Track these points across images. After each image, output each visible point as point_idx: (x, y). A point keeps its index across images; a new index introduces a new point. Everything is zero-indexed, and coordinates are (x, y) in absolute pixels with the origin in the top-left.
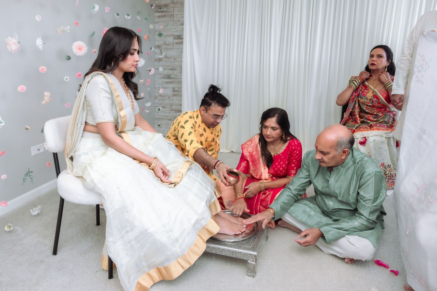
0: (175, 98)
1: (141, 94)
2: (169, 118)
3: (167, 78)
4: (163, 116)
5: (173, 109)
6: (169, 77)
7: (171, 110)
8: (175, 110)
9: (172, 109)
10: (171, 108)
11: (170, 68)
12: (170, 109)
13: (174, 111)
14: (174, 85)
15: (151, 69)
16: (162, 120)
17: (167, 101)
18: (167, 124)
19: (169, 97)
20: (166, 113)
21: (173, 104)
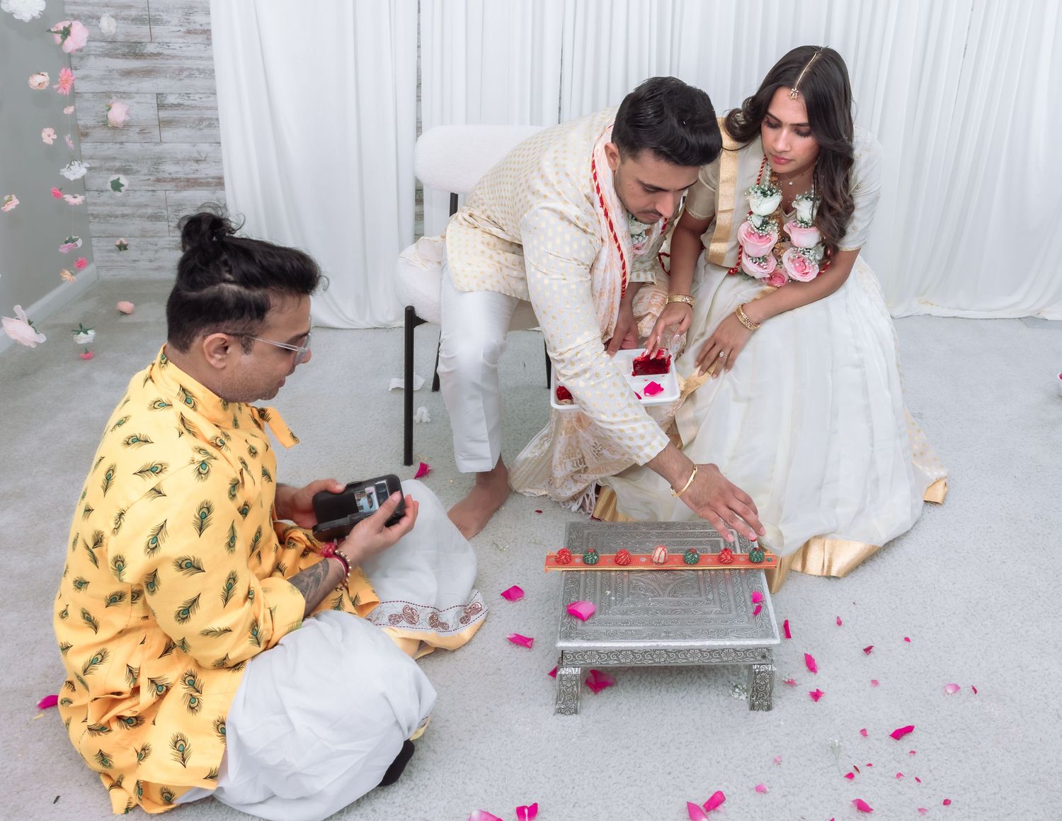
0: (168, 134)
1: (44, 135)
2: (149, 211)
3: (124, 56)
4: (124, 205)
5: (167, 175)
6: (134, 50)
7: (158, 180)
8: (173, 180)
9: (161, 175)
10: (157, 171)
11: (133, 13)
12: (152, 178)
13: (169, 186)
14: (161, 84)
15: (71, 25)
16: (119, 220)
17: (134, 147)
18: (144, 236)
19: (142, 132)
20: (135, 191)
21: (160, 158)
